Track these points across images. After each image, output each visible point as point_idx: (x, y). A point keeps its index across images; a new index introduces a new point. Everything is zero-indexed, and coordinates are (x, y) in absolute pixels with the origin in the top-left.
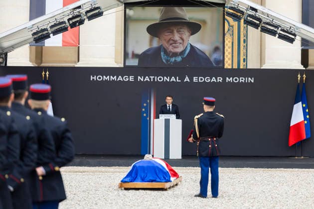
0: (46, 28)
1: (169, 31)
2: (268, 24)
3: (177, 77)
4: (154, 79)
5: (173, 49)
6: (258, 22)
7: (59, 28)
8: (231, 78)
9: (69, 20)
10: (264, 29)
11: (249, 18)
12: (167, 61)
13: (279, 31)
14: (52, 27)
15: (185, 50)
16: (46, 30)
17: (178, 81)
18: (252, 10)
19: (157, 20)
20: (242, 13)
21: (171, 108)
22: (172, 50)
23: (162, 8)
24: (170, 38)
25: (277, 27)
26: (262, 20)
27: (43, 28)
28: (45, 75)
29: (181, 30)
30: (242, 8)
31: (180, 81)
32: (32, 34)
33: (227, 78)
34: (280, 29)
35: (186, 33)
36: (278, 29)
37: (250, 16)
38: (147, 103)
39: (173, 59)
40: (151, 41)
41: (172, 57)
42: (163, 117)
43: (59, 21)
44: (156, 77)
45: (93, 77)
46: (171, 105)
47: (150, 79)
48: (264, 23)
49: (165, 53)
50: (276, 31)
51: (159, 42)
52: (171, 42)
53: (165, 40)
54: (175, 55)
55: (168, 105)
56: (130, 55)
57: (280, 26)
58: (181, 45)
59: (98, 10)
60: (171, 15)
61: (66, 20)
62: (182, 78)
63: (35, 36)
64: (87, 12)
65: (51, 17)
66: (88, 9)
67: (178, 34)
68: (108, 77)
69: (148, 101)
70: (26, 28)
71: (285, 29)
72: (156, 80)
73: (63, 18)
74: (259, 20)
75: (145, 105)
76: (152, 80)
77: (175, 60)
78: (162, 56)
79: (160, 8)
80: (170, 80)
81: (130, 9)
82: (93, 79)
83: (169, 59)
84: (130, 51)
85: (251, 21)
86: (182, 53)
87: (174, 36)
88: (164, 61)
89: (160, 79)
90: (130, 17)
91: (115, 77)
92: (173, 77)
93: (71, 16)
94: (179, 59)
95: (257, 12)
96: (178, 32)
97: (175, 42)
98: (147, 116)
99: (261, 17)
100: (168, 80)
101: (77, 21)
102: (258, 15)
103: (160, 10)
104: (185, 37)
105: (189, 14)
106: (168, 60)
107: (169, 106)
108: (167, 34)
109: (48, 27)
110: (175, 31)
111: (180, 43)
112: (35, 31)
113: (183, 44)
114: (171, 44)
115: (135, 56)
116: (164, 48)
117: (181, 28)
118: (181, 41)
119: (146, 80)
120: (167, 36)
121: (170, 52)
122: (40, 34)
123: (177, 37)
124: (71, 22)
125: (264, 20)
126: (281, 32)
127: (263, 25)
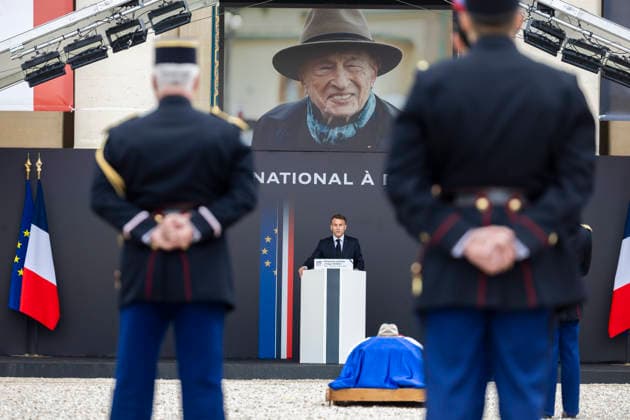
0: (54, 50)
1: (325, 65)
2: (579, 43)
3: (345, 175)
4: (290, 178)
5: (334, 107)
6: (554, 39)
7: (86, 52)
9: (110, 32)
10: (572, 56)
12: (322, 136)
13: (606, 62)
14: (69, 48)
15: (363, 111)
16: (55, 55)
17: (346, 183)
18: (543, 11)
19: (296, 38)
21: (342, 243)
22: (333, 111)
23: (309, 10)
24: (329, 83)
25: (601, 50)
26: (564, 35)
27: (49, 50)
29: (355, 63)
31: (351, 183)
32: (22, 66)
34: (607, 54)
35: (365, 70)
36: (603, 55)
37: (537, 24)
38: (272, 236)
39: (334, 133)
40: (283, 89)
41: (332, 126)
42: (322, 265)
43: (87, 36)
44: (294, 174)
46: (342, 238)
47: (281, 178)
48: (573, 42)
49: (314, 118)
50: (598, 61)
51: (301, 91)
52: (331, 91)
53: (316, 86)
54: (340, 121)
55: (335, 238)
57: (608, 49)
58: (353, 98)
59: (181, 9)
60: (330, 27)
61: (102, 32)
62: (356, 177)
63: (30, 71)
64: (153, 14)
65: (67, 26)
67: (348, 74)
69: (276, 231)
70: (8, 50)
71: (620, 56)
72: (294, 182)
73: (94, 28)
74: (560, 34)
75: (268, 239)
76: (285, 182)
77: (340, 135)
78: (310, 125)
79: (305, 10)
80: (328, 181)
81: (234, 14)
83: (325, 131)
85: (541, 36)
86: (356, 118)
87: (338, 76)
88: (314, 136)
89: (304, 178)
90: (233, 33)
92: (335, 175)
93: (114, 24)
94: (349, 131)
95: (553, 15)
96: (347, 67)
97: (340, 91)
98: (272, 267)
99: (562, 28)
100: (324, 182)
101: (130, 34)
102: (556, 22)
103: (304, 15)
104: (362, 79)
105: (374, 25)
106: (322, 134)
107: (338, 241)
108: (320, 72)
109: (61, 49)
110: (340, 66)
111: (353, 94)
112: (28, 58)
113: (359, 97)
114: (330, 96)
116: (313, 105)
117: (354, 59)
118: (353, 89)
119: (270, 180)
120: (320, 76)
121: (329, 114)
122: (41, 66)
123: (344, 79)
124: (114, 38)
125: (569, 35)
126: (611, 63)
127: (568, 46)
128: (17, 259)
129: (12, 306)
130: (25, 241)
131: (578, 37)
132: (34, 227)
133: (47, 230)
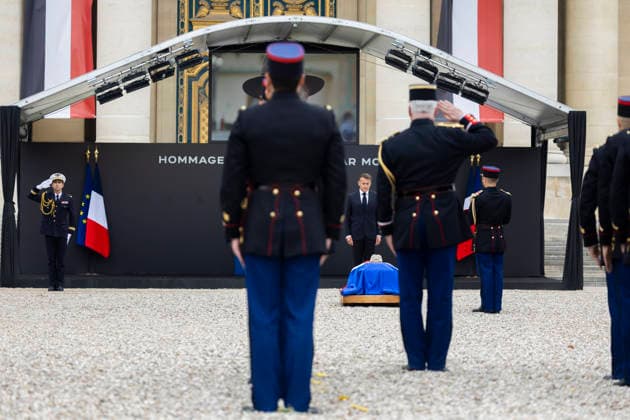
0: (115, 81)
2: (447, 75)
6: (432, 73)
7: (136, 82)
8: (369, 160)
9: (150, 69)
10: (442, 84)
11: (420, 68)
13: (463, 87)
14: (124, 80)
16: (116, 84)
18: (424, 55)
20: (409, 59)
21: (367, 197)
25: (460, 80)
26: (437, 70)
27: (111, 81)
28: (92, 154)
30: (409, 52)
32: (95, 91)
33: (363, 160)
34: (464, 82)
36: (462, 83)
37: (420, 63)
43: (136, 72)
45: (163, 157)
48: (442, 74)
50: (459, 86)
55: (361, 192)
56: (218, 126)
57: (465, 79)
61: (145, 69)
63: (100, 94)
64: (178, 58)
65: (124, 66)
66: (179, 53)
68: (185, 158)
70: (87, 81)
71: (472, 84)
73: (141, 67)
74: (435, 70)
82: (163, 162)
84: (218, 119)
90: (218, 68)
91: (196, 158)
93: (153, 64)
95: (431, 58)
99: (436, 66)
101: (164, 71)
102: (432, 62)
107: (364, 194)
109: (120, 80)
112: (99, 86)
115: (225, 126)
122: (107, 91)
124: (153, 73)
125: (441, 70)
126: (467, 88)
127: (440, 77)
128: (82, 213)
129: (79, 242)
130: (88, 202)
131: (446, 71)
132: (94, 193)
133: (102, 194)
